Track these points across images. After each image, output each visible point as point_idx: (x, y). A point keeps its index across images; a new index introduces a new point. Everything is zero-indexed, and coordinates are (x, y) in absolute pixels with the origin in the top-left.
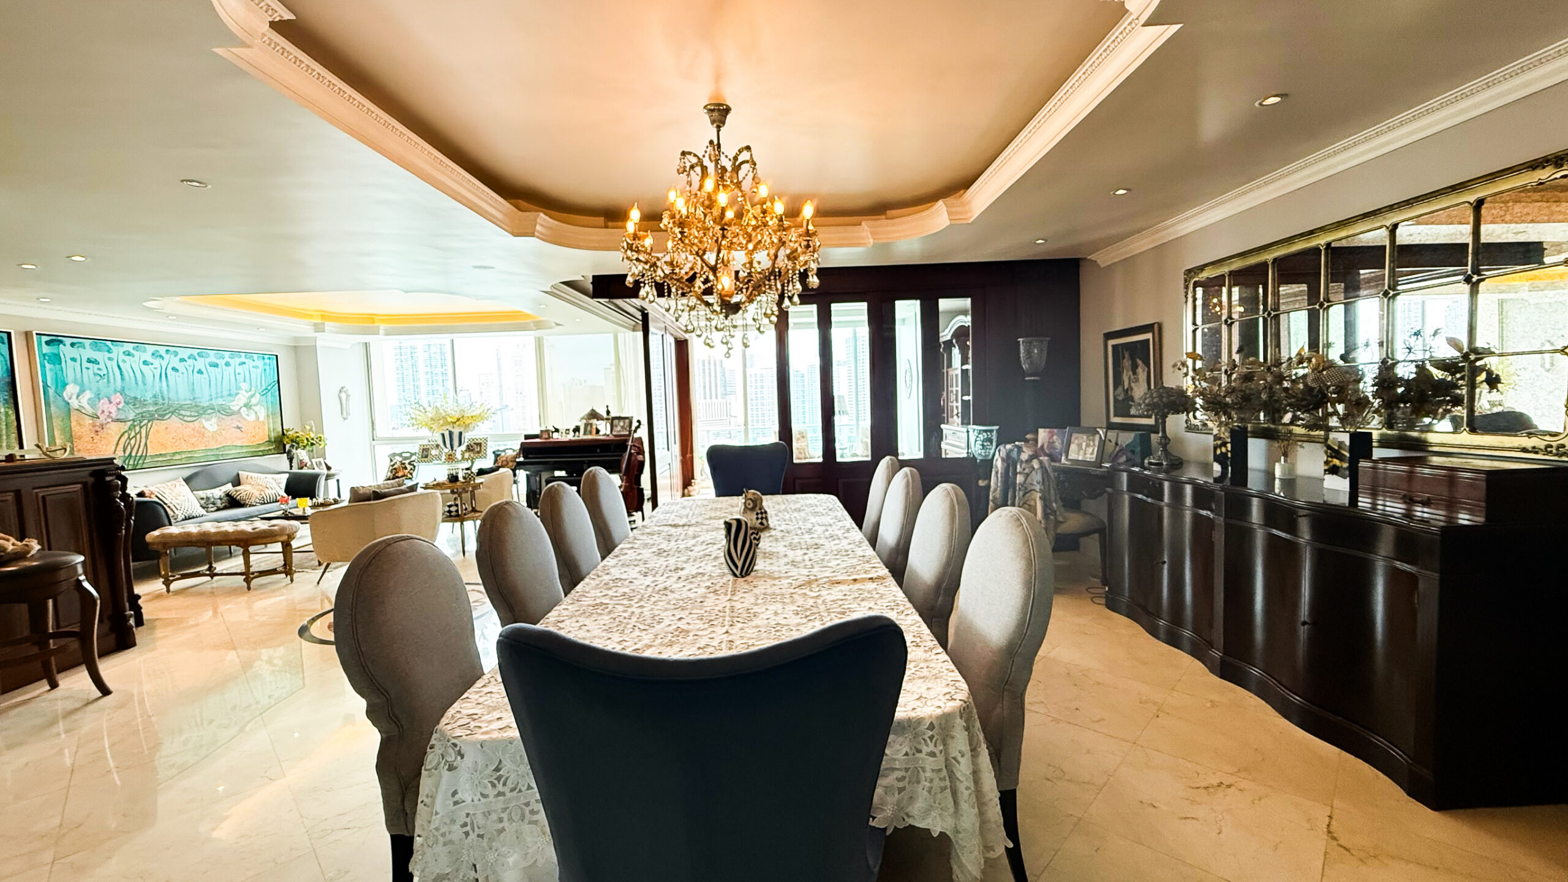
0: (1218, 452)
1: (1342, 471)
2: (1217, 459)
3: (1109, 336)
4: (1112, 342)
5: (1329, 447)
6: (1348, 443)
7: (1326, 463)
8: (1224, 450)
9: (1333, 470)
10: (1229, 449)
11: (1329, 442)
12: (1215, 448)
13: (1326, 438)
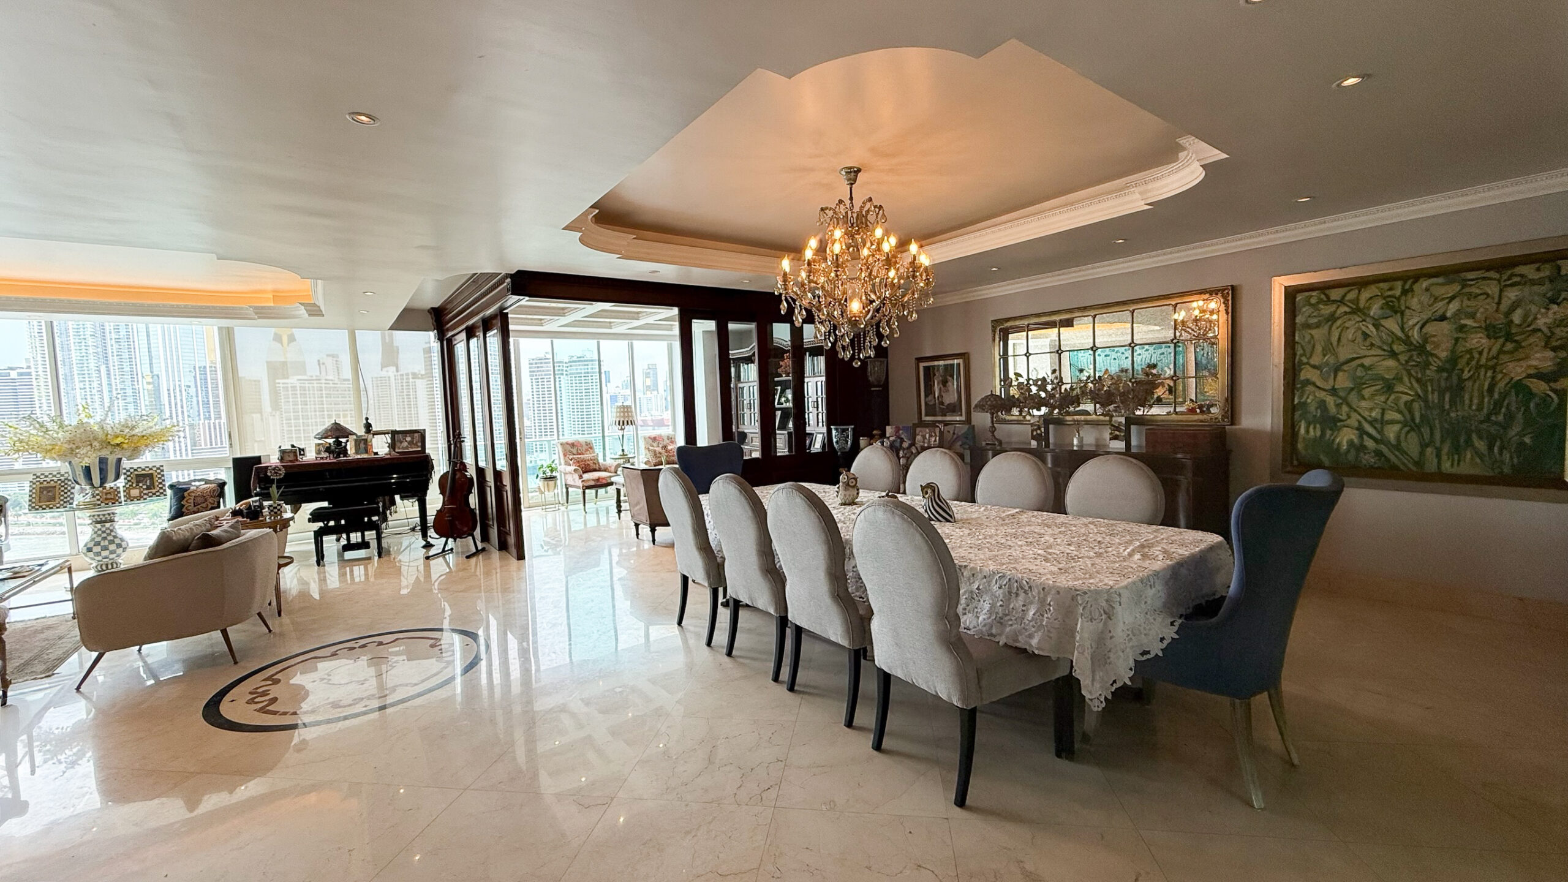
0: (1035, 433)
1: (1120, 438)
2: (1033, 438)
3: (919, 360)
4: (922, 365)
5: (1112, 425)
6: (1124, 422)
7: (1111, 434)
8: (1039, 432)
9: (1116, 438)
10: (1043, 430)
11: (1113, 423)
12: (1032, 431)
13: (1111, 421)
